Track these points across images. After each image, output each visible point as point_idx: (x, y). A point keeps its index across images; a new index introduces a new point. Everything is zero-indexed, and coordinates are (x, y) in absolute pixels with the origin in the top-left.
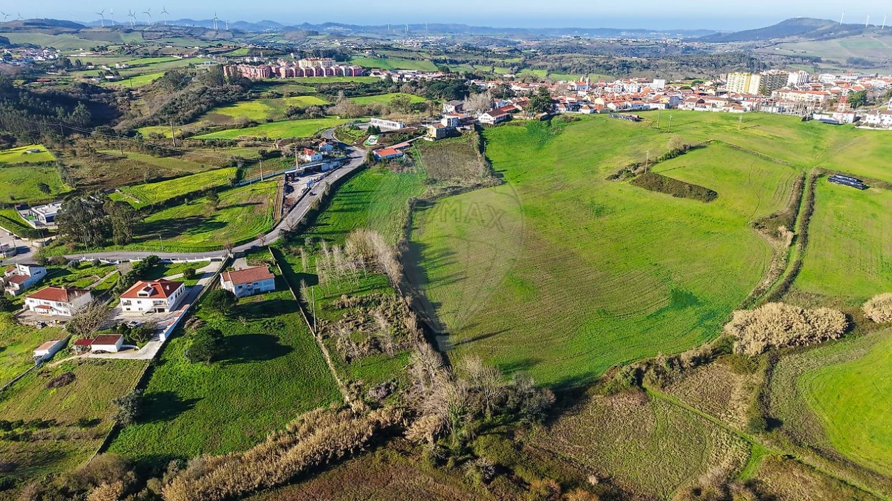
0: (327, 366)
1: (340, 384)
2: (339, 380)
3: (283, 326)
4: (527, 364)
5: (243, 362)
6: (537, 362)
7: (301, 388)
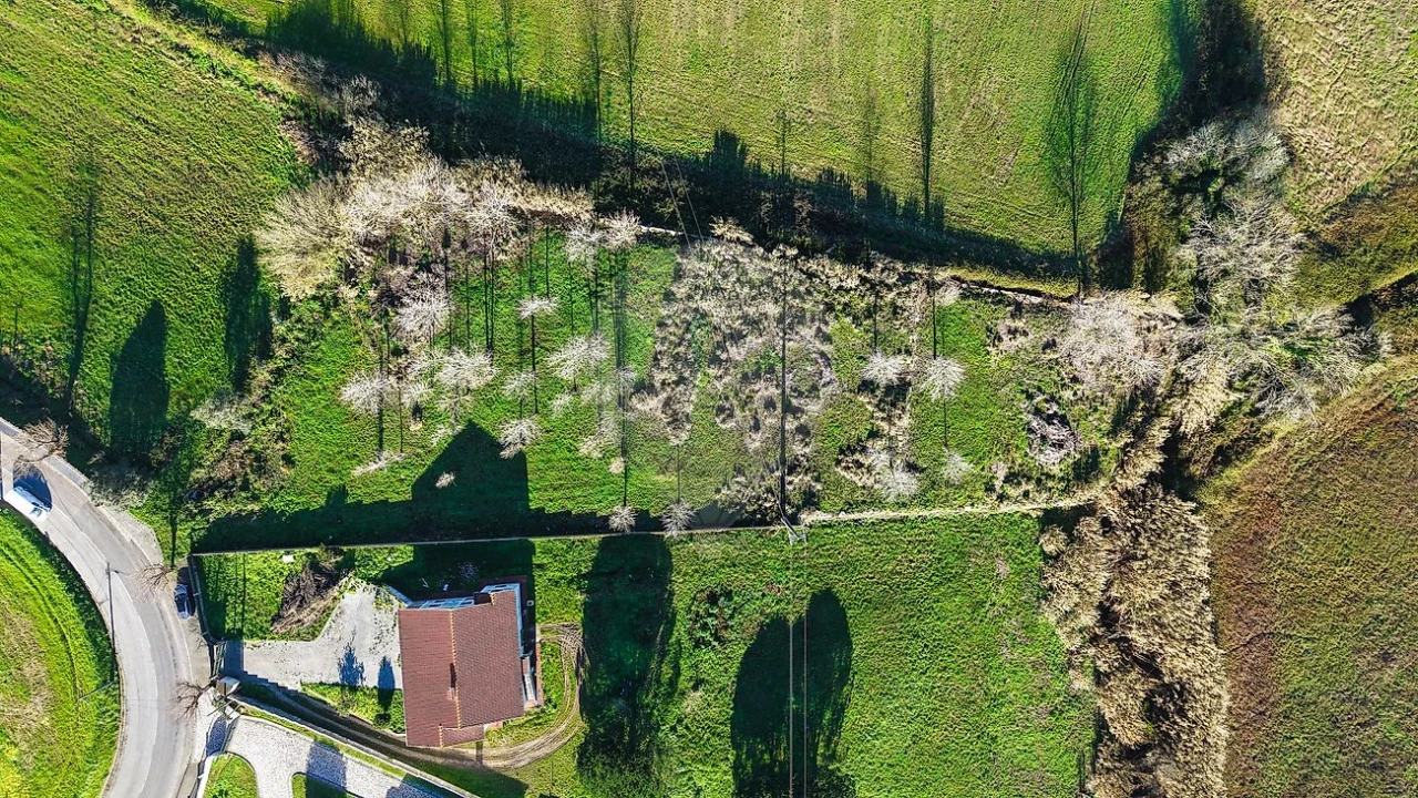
0: (903, 520)
1: (979, 509)
2: (968, 509)
3: (729, 595)
4: (1073, 67)
5: (840, 712)
6: (1077, 40)
7: (956, 592)
